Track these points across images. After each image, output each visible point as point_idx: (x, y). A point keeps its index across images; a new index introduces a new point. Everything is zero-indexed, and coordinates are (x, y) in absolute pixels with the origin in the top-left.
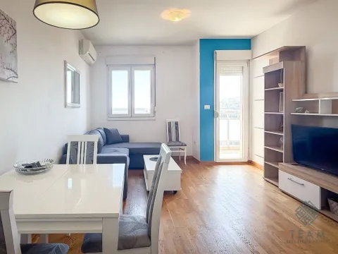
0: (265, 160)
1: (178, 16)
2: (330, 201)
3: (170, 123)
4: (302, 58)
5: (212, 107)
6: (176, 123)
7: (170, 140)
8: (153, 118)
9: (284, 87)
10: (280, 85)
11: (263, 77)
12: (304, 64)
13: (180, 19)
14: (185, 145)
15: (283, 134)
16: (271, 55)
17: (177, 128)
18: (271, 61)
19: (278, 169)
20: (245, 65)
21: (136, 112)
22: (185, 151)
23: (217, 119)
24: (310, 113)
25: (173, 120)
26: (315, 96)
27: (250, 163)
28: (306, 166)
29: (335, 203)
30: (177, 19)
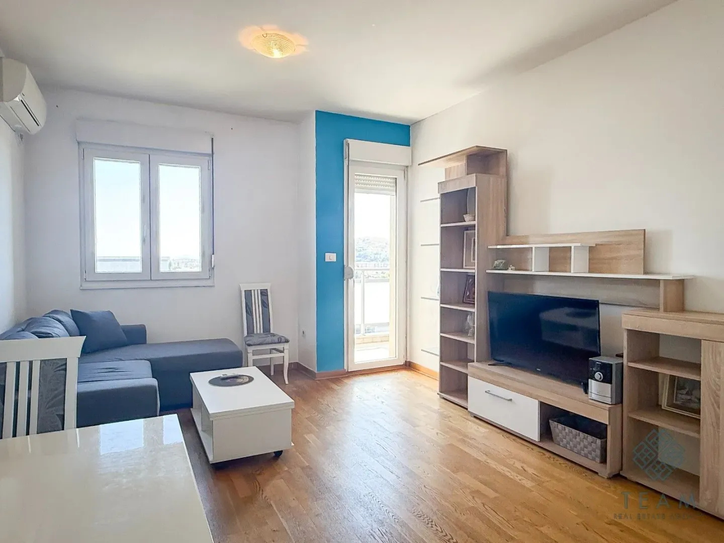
0: (441, 360)
1: (281, 49)
2: (553, 424)
3: (248, 293)
4: (502, 170)
5: (341, 257)
6: (264, 293)
7: (251, 331)
8: (209, 283)
9: (476, 223)
10: (467, 217)
11: (439, 201)
12: (504, 181)
13: (284, 56)
14: (287, 341)
15: (475, 310)
16: (450, 160)
17: (265, 305)
18: (448, 171)
19: (467, 375)
20: (400, 175)
21: (164, 268)
22: (286, 354)
23: (351, 281)
24: (516, 270)
25: (256, 287)
26: (524, 239)
27: (409, 366)
28: (509, 365)
29: (560, 426)
30: (277, 54)
